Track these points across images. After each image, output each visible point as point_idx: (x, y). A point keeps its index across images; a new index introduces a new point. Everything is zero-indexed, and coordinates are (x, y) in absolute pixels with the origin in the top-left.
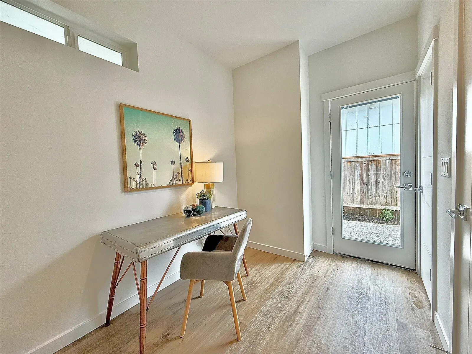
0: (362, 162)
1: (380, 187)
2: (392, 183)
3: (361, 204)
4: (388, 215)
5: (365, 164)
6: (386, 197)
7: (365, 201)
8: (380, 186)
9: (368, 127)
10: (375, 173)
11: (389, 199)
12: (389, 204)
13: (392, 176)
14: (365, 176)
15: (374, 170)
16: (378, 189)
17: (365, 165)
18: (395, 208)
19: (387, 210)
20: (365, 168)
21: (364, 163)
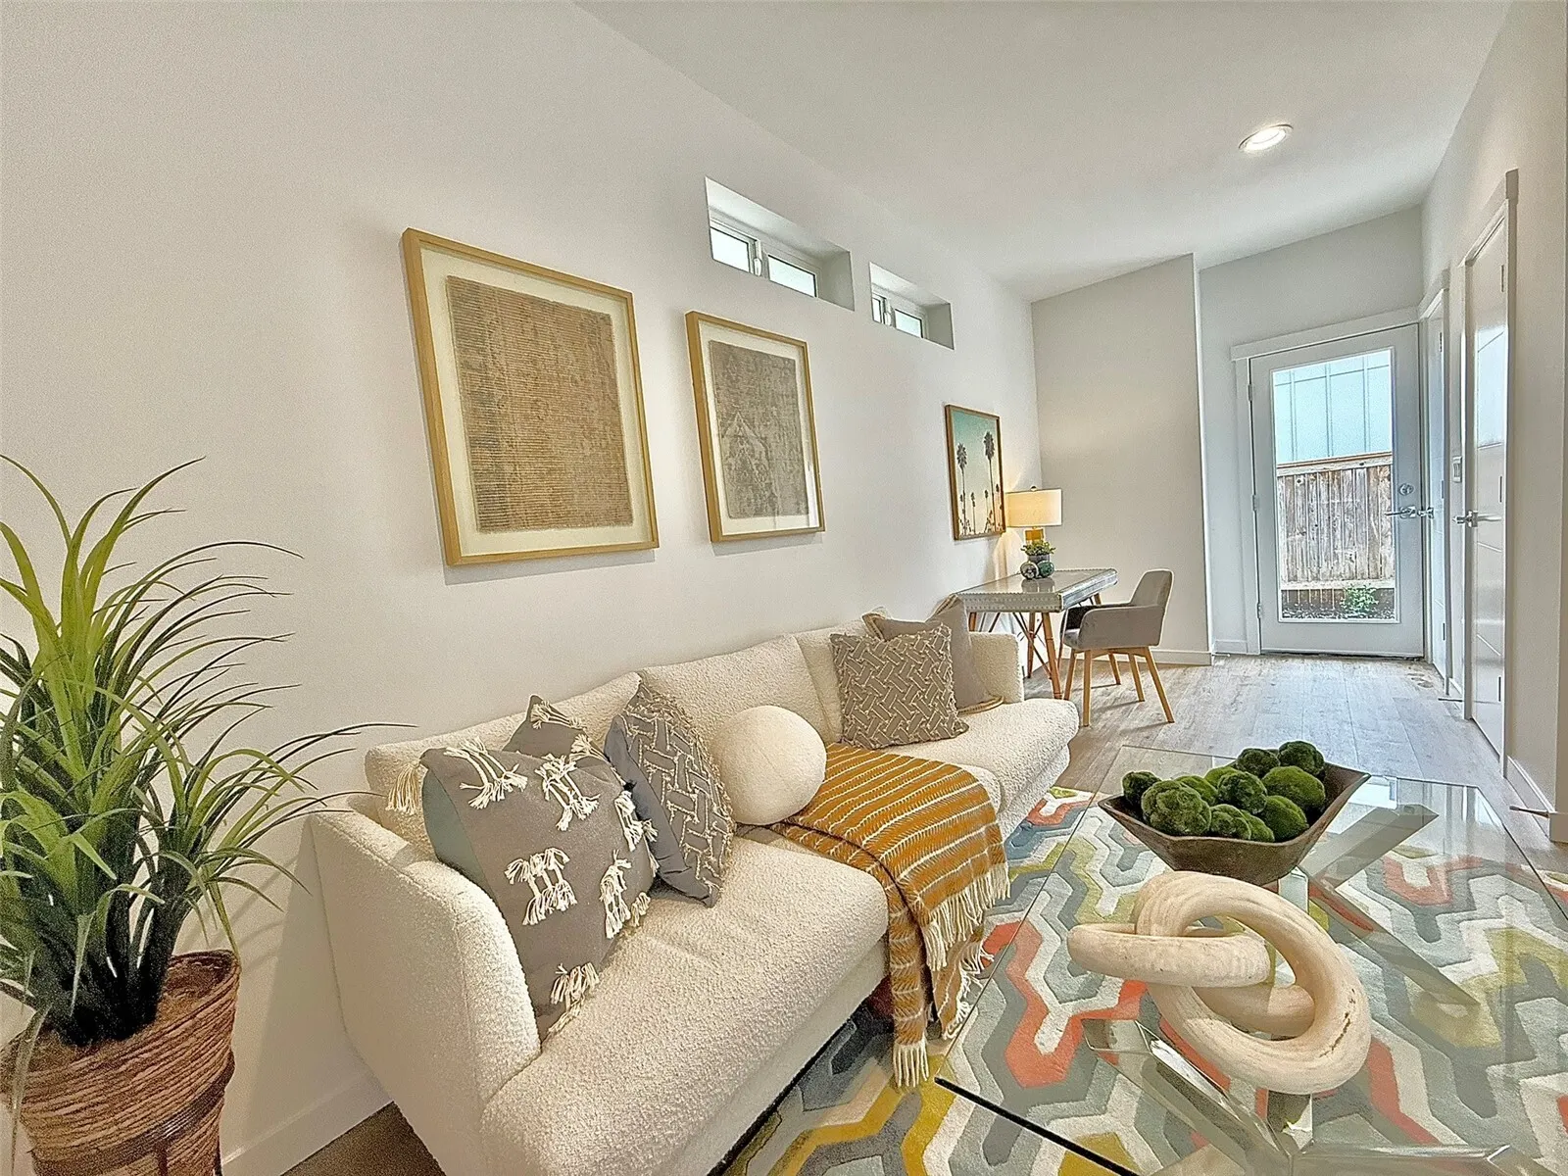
0: (1290, 478)
1: (1339, 537)
2: (1370, 525)
3: (1289, 581)
4: (1361, 599)
5: (1299, 481)
6: (1353, 558)
7: (1299, 575)
8: (1338, 534)
9: (1328, 375)
10: (1326, 502)
11: (1362, 563)
12: (1363, 574)
13: (1372, 508)
14: (1299, 512)
15: (1324, 496)
16: (1334, 541)
17: (1298, 485)
18: (1377, 584)
19: (1359, 589)
20: (1300, 492)
21: (1296, 481)
